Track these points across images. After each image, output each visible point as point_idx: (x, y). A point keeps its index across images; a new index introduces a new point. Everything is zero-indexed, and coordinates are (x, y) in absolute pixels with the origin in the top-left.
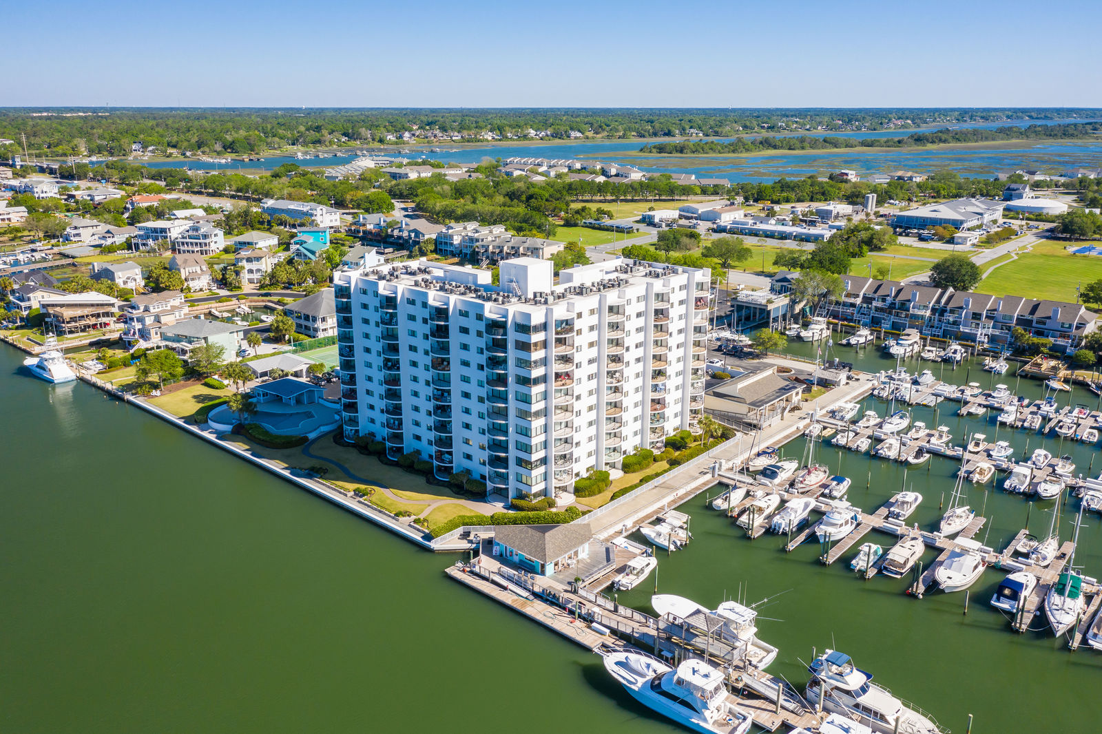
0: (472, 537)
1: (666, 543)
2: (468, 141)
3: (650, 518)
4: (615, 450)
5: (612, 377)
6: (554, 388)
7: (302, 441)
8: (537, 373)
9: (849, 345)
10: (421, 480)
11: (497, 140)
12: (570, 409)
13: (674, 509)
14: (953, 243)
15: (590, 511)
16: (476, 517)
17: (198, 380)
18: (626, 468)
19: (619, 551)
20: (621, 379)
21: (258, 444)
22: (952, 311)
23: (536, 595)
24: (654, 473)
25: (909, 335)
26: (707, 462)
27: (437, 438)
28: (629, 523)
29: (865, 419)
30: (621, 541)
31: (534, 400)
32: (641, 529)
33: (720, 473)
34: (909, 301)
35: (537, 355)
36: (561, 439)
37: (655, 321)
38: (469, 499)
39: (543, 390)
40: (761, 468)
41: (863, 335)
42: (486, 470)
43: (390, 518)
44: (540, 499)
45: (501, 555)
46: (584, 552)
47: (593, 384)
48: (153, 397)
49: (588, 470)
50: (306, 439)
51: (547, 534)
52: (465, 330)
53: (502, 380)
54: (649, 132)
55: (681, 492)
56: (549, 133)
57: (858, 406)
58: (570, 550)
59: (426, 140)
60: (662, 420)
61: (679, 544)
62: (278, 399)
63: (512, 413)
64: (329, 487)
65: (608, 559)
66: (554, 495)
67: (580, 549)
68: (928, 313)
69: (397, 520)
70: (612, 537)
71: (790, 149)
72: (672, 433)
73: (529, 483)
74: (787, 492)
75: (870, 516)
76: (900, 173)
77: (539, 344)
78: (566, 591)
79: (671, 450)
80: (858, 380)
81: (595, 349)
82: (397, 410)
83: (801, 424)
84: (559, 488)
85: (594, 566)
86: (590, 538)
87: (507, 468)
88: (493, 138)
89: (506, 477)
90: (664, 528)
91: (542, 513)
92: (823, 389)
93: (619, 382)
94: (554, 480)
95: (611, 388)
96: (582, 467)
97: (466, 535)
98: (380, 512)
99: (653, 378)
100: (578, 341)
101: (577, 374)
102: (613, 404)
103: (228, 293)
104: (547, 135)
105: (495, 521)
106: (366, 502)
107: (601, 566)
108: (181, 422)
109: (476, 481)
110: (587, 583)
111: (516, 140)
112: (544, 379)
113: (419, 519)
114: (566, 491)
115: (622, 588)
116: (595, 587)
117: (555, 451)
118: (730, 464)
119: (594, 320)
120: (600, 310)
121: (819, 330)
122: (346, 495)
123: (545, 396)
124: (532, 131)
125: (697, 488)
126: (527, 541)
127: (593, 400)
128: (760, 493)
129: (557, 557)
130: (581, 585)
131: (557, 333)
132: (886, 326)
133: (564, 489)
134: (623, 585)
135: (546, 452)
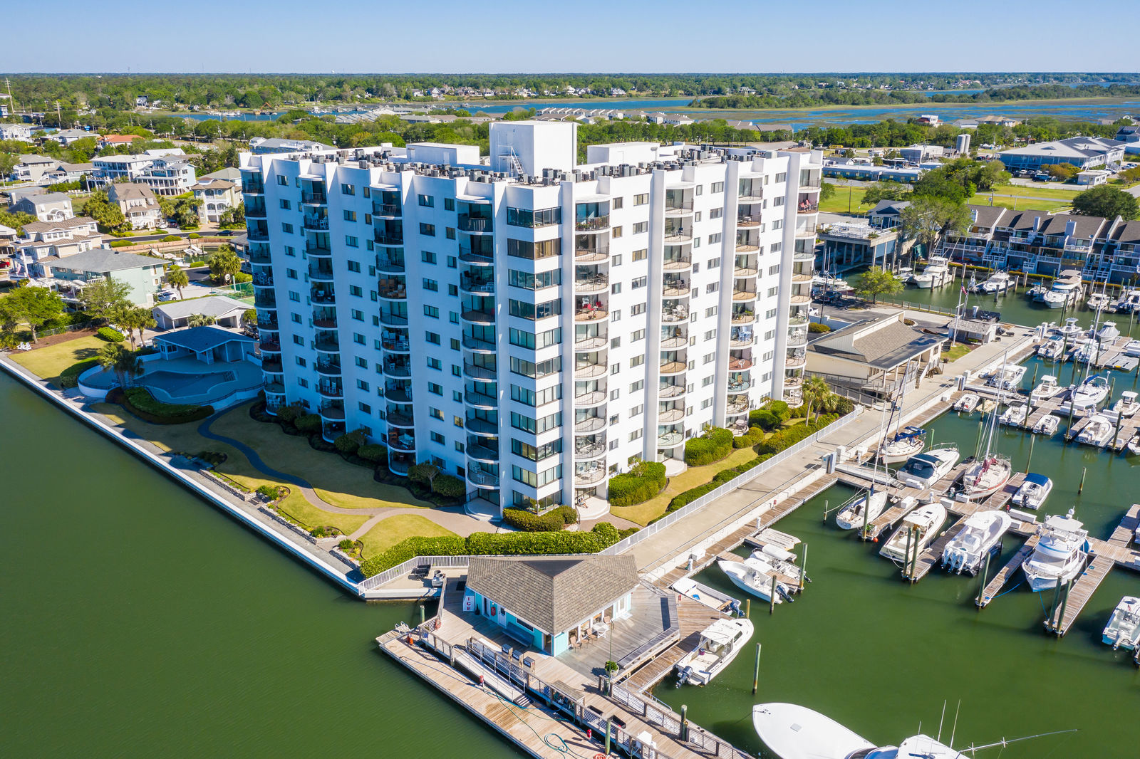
0: (431, 576)
1: (766, 590)
2: (502, 99)
3: (733, 542)
4: (673, 429)
5: (671, 313)
6: (574, 323)
7: (203, 414)
8: (543, 296)
9: (982, 292)
10: (366, 475)
11: (532, 97)
12: (601, 360)
13: (771, 527)
14: (1076, 183)
15: (634, 531)
16: (442, 540)
17: (93, 329)
18: (691, 457)
19: (685, 605)
20: (685, 314)
21: (137, 416)
22: (1124, 247)
23: (532, 695)
24: (735, 465)
25: (1068, 277)
26: (815, 449)
27: (392, 409)
28: (700, 552)
29: (1040, 386)
30: (686, 585)
31: (539, 343)
32: (720, 563)
33: (839, 467)
34: (1062, 234)
35: (543, 265)
36: (586, 411)
37: (738, 225)
38: (437, 508)
39: (556, 326)
40: (905, 459)
41: (1000, 280)
42: (465, 460)
43: (303, 540)
44: (550, 508)
45: (477, 612)
46: (623, 609)
47: (640, 322)
48: (20, 351)
49: (630, 461)
50: (210, 410)
51: (557, 579)
52: (427, 230)
53: (486, 309)
54: (697, 90)
55: (781, 498)
56: (589, 90)
57: (1025, 369)
58: (597, 608)
59: (457, 97)
60: (745, 384)
61: (787, 590)
62: (190, 356)
63: (503, 366)
64: (221, 485)
65: (667, 624)
66: (574, 501)
67: (616, 604)
68: (1090, 250)
69: (314, 543)
70: (672, 577)
71: (853, 104)
72: (758, 405)
73: (533, 482)
74: (953, 498)
75: (1103, 543)
76: (989, 118)
77: (548, 246)
78: (589, 689)
79: (759, 430)
80: (1011, 334)
81: (644, 263)
82: (333, 366)
83: (948, 394)
84: (584, 490)
85: (641, 636)
86: (634, 583)
87: (496, 457)
88: (529, 96)
89: (495, 470)
90: (758, 563)
91: (552, 535)
92: (965, 347)
93: (681, 318)
94: (574, 478)
95: (669, 328)
96: (621, 456)
97: (421, 572)
98: (290, 527)
99: (733, 317)
100: (616, 246)
101: (614, 302)
102: (672, 356)
103: (180, 232)
104: (587, 93)
105: (472, 547)
106: (271, 511)
107: (653, 635)
108: (41, 386)
109: (449, 477)
110: (627, 672)
111: (554, 97)
112: (556, 307)
113: (349, 542)
114: (595, 495)
115: (692, 681)
116: (643, 679)
117: (575, 430)
118: (852, 454)
119: (643, 213)
120: (652, 196)
121: (938, 273)
122: (243, 498)
123: (560, 336)
124: (571, 88)
125: (804, 492)
126: (521, 589)
127: (640, 348)
128: (909, 501)
129: (575, 621)
130: (616, 676)
131: (579, 228)
132: (1029, 269)
133: (593, 492)
134: (694, 676)
135: (562, 432)
